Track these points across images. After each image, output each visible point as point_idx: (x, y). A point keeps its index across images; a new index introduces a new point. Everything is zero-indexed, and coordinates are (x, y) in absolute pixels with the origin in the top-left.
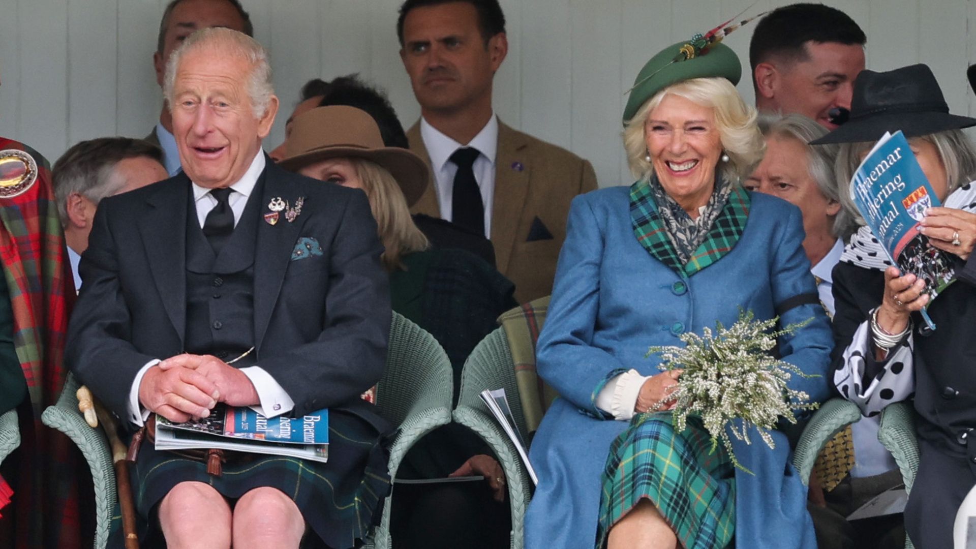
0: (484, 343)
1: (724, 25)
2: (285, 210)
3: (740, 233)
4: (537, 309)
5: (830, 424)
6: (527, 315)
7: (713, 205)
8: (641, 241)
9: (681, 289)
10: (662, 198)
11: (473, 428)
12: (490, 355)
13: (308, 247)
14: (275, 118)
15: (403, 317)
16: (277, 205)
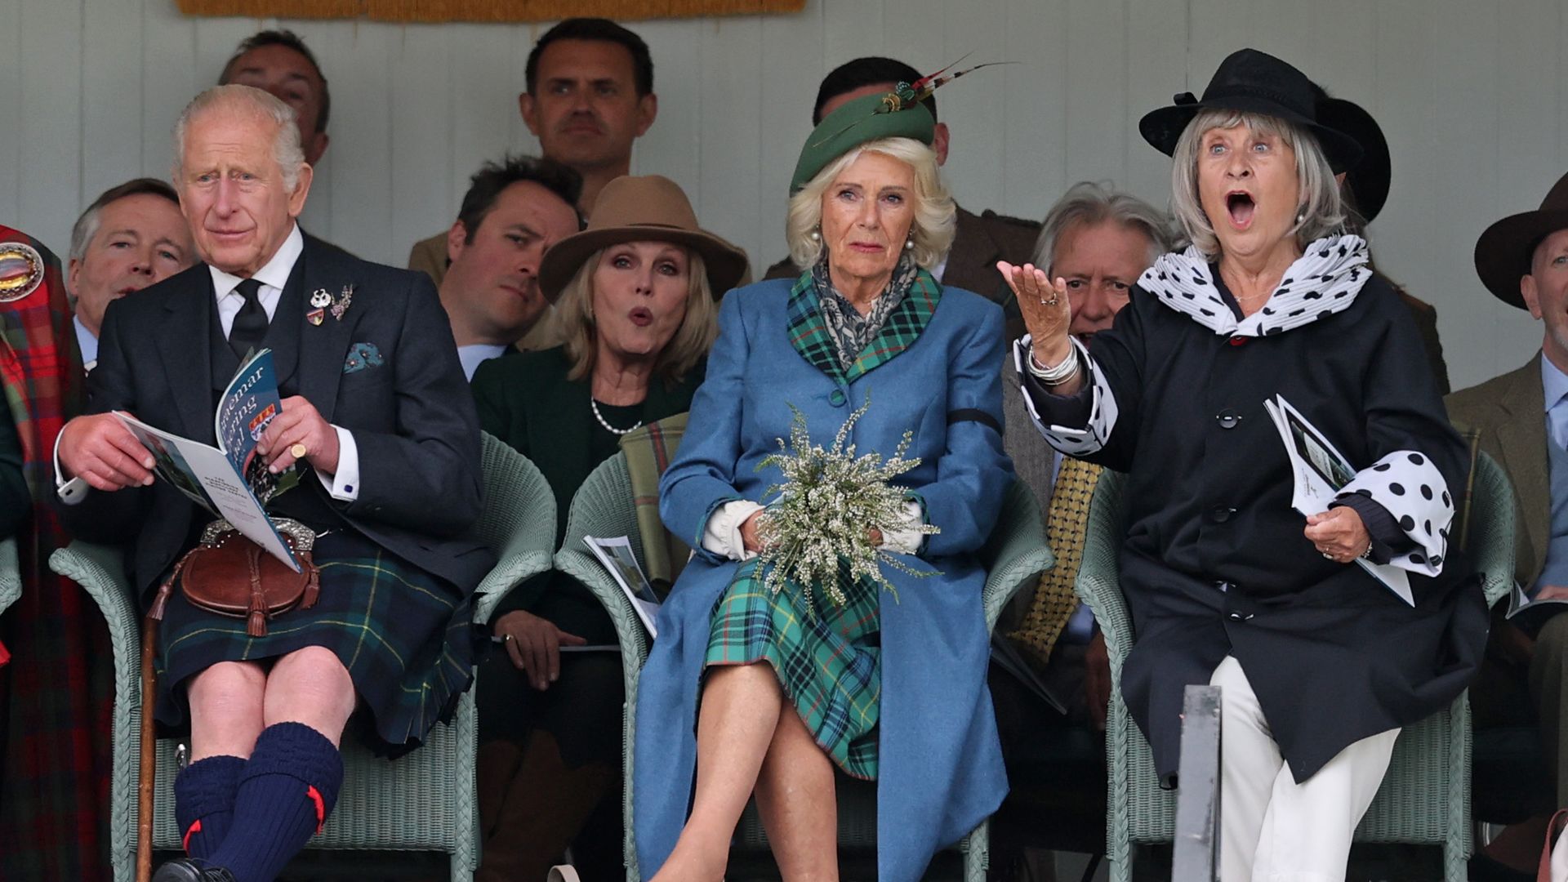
0: (598, 472)
1: (935, 75)
2: (330, 306)
3: (920, 331)
4: (665, 429)
5: (1016, 573)
6: (653, 437)
7: (888, 295)
8: (795, 344)
9: (838, 400)
10: (826, 288)
11: (577, 577)
12: (605, 487)
13: (364, 355)
14: (308, 194)
15: (496, 439)
16: (321, 299)
